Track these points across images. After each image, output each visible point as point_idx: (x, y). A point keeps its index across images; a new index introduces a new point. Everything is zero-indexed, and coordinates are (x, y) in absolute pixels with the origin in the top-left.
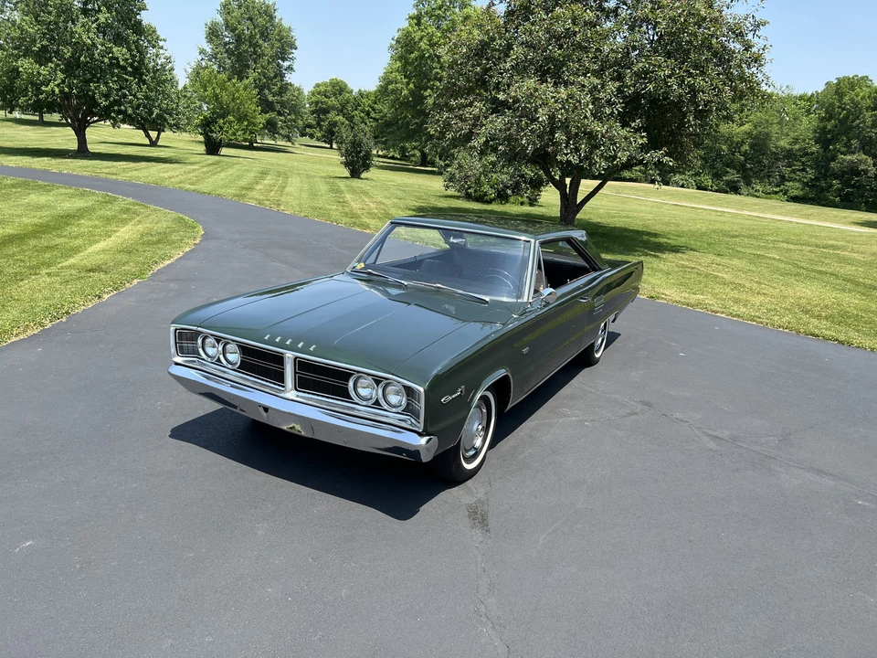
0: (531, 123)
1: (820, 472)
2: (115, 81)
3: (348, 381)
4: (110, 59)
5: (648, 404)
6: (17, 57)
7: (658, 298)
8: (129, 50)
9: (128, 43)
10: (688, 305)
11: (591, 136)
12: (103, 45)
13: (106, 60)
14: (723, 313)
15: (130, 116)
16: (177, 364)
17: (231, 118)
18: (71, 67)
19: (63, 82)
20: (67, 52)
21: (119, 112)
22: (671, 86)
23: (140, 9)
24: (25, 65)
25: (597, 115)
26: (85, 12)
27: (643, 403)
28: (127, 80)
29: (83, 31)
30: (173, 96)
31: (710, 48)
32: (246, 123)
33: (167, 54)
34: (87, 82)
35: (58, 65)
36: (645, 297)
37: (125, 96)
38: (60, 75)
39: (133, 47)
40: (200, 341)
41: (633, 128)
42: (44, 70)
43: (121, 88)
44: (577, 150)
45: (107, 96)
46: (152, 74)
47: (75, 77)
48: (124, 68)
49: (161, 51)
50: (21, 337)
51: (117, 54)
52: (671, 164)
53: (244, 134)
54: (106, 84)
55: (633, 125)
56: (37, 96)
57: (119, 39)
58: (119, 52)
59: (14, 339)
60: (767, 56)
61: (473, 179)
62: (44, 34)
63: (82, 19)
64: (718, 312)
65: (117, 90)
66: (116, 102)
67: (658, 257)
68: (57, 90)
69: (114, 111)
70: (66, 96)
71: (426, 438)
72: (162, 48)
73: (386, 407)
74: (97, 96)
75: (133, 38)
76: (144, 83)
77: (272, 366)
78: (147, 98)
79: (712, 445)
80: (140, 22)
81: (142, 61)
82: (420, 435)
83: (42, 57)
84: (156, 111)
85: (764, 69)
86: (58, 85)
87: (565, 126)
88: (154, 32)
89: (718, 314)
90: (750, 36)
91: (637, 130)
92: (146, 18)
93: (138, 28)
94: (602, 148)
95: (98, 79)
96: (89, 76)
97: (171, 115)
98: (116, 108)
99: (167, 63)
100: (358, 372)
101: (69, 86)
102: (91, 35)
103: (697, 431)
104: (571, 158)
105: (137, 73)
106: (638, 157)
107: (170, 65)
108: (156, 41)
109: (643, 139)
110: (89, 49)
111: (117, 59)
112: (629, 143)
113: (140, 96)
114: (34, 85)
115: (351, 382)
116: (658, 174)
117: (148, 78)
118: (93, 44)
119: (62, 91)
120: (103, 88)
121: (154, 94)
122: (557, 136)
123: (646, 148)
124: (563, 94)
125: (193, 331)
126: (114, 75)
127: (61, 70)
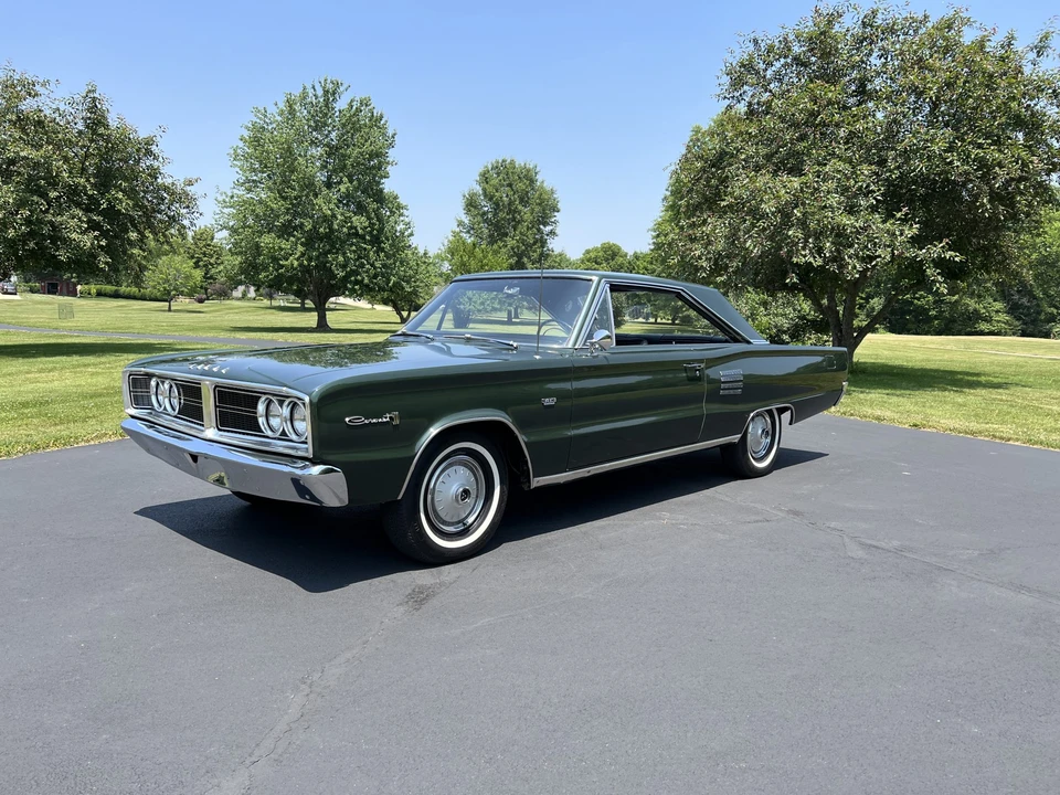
0: (758, 222)
1: (1020, 588)
2: (354, 252)
3: (256, 408)
4: (351, 228)
5: (796, 513)
6: (261, 233)
7: (924, 426)
8: (369, 218)
9: (367, 212)
10: (967, 433)
11: (840, 235)
12: (342, 214)
13: (345, 230)
14: (1017, 440)
15: (367, 286)
16: (133, 417)
18: (311, 239)
19: (303, 255)
20: (308, 225)
21: (357, 282)
22: (952, 162)
23: (382, 177)
24: (267, 240)
25: (851, 210)
26: (329, 185)
27: (789, 512)
28: (365, 249)
29: (324, 204)
30: (412, 263)
33: (407, 220)
34: (326, 254)
35: (299, 239)
36: (906, 426)
37: (362, 266)
38: (301, 249)
39: (373, 215)
41: (900, 219)
42: (285, 245)
43: (360, 257)
44: (820, 251)
45: (344, 266)
46: (390, 241)
47: (314, 249)
48: (363, 237)
49: (402, 218)
51: (356, 223)
52: (956, 259)
54: (344, 254)
55: (899, 215)
56: (277, 270)
57: (361, 209)
58: (359, 221)
62: (288, 209)
63: (325, 191)
64: (1009, 440)
65: (356, 260)
66: (355, 273)
67: (961, 392)
68: (296, 263)
69: (350, 282)
70: (306, 270)
71: (322, 467)
72: (402, 215)
73: (294, 437)
74: (334, 267)
75: (375, 206)
76: (383, 250)
77: (195, 402)
78: (384, 266)
79: (860, 553)
80: (381, 191)
81: (381, 230)
82: (314, 462)
83: (286, 231)
84: (393, 279)
86: (297, 259)
87: (802, 223)
88: (396, 198)
91: (904, 221)
92: (388, 186)
93: (380, 197)
94: (856, 246)
95: (338, 249)
96: (328, 247)
97: (408, 282)
98: (353, 278)
99: (406, 229)
100: (265, 393)
101: (310, 259)
102: (332, 206)
103: (847, 540)
104: (812, 260)
105: (376, 241)
106: (911, 253)
107: (409, 231)
108: (398, 208)
109: (912, 230)
110: (325, 219)
111: (355, 228)
112: (892, 236)
113: (378, 264)
114: (275, 260)
115: (261, 408)
116: (938, 274)
117: (386, 246)
118: (334, 216)
119: (301, 265)
120: (341, 258)
121: (392, 261)
122: (790, 233)
123: (917, 241)
124: (796, 182)
125: (147, 374)
126: (352, 244)
127: (302, 245)
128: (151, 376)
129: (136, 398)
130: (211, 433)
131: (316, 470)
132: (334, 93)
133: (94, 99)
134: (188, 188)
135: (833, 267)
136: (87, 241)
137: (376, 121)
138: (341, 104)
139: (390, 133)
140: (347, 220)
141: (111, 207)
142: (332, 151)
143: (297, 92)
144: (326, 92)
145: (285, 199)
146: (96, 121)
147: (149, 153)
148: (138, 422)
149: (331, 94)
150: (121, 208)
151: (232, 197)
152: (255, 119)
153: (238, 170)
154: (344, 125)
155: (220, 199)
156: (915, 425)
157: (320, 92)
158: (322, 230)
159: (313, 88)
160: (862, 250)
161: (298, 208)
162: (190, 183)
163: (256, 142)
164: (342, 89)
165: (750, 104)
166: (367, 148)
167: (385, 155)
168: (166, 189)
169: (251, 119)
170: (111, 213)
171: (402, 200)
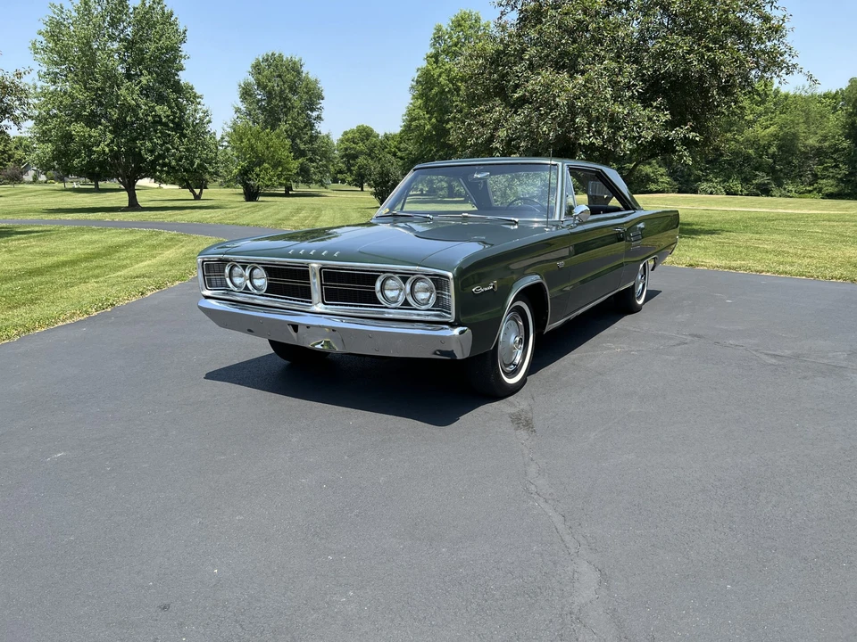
0: (551, 112)
2: (159, 137)
3: (374, 285)
4: (154, 117)
6: (70, 122)
7: (698, 265)
8: (170, 107)
9: (168, 102)
10: (730, 268)
11: (613, 120)
12: (145, 104)
13: (150, 118)
14: (768, 271)
15: (174, 168)
16: (207, 297)
17: (266, 165)
18: (119, 127)
19: (112, 142)
20: (115, 114)
21: (164, 165)
22: (691, 62)
23: (178, 70)
24: (77, 129)
25: (616, 98)
26: (129, 77)
28: (169, 135)
29: (128, 94)
30: (212, 147)
31: (727, 22)
32: (280, 169)
33: (205, 108)
34: (134, 140)
35: (106, 127)
36: (684, 266)
37: (168, 150)
38: (110, 136)
39: (174, 105)
40: (227, 271)
41: (656, 107)
42: (94, 133)
43: (165, 143)
44: (599, 133)
45: (152, 151)
46: (191, 128)
47: (122, 137)
48: (166, 125)
49: (199, 107)
50: (68, 322)
51: (159, 112)
52: (697, 139)
53: (279, 178)
54: (151, 140)
55: (655, 104)
56: (89, 156)
57: (161, 99)
58: (162, 110)
59: (60, 324)
60: (787, 25)
61: (499, 193)
62: (93, 100)
63: (126, 83)
64: (763, 271)
65: (161, 145)
66: (162, 156)
68: (107, 149)
69: (159, 165)
70: (116, 155)
71: (459, 329)
72: (199, 103)
73: (416, 306)
74: (143, 152)
75: (173, 96)
76: (185, 136)
77: (298, 283)
78: (188, 150)
80: (178, 82)
81: (181, 117)
83: (92, 121)
84: (197, 162)
85: (787, 40)
86: (108, 145)
87: (586, 111)
88: (192, 89)
89: (764, 274)
90: (768, 8)
91: (659, 109)
92: (184, 78)
93: (178, 88)
94: (625, 129)
95: (144, 136)
96: (135, 134)
97: (210, 164)
98: (161, 161)
99: (205, 117)
100: (384, 272)
101: (118, 146)
102: (135, 96)
103: (754, 352)
104: (594, 141)
105: (178, 127)
106: (663, 134)
107: (208, 118)
108: (194, 98)
109: (666, 116)
110: (134, 110)
111: (159, 116)
112: (651, 121)
113: (181, 148)
114: (86, 146)
115: (378, 284)
116: (685, 150)
117: (188, 132)
118: (138, 106)
119: (111, 151)
120: (148, 144)
121: (194, 146)
122: (577, 120)
123: (670, 125)
124: (580, 79)
125: (220, 260)
126: (157, 131)
127: (110, 131)
128: (227, 261)
129: (210, 280)
130: (319, 307)
131: (456, 331)
134: (18, 81)
135: (610, 147)
137: (167, 18)
139: (181, 29)
140: (150, 109)
142: (130, 45)
145: (89, 90)
148: (213, 302)
151: (36, 88)
152: (52, 15)
154: (139, 22)
156: (691, 265)
158: (128, 119)
160: (629, 132)
161: (99, 97)
162: (19, 76)
163: (55, 32)
165: (521, 11)
166: (163, 42)
167: (178, 49)
169: (49, 13)
171: (198, 91)
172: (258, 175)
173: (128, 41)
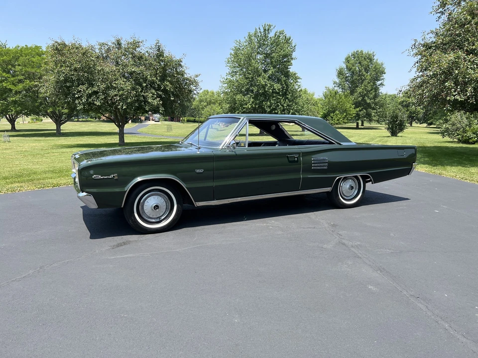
2: (275, 100)
6: (236, 94)
8: (282, 85)
9: (282, 82)
12: (270, 84)
13: (271, 90)
17: (337, 112)
18: (256, 96)
19: (253, 103)
20: (255, 89)
23: (289, 65)
24: (239, 97)
26: (265, 71)
28: (279, 98)
29: (262, 80)
30: (301, 103)
32: (345, 114)
33: (299, 84)
34: (263, 101)
35: (251, 96)
37: (278, 106)
38: (252, 100)
39: (283, 83)
42: (246, 99)
43: (277, 102)
45: (270, 107)
46: (291, 94)
47: (258, 100)
48: (278, 93)
51: (276, 87)
53: (343, 119)
54: (270, 101)
56: (242, 109)
57: (279, 81)
58: (277, 86)
62: (248, 83)
63: (263, 74)
65: (275, 104)
68: (250, 106)
70: (254, 109)
72: (297, 82)
74: (265, 107)
75: (285, 79)
76: (287, 98)
78: (288, 105)
80: (288, 72)
81: (287, 90)
84: (292, 111)
86: (251, 105)
88: (295, 74)
92: (292, 69)
93: (287, 75)
95: (268, 99)
96: (263, 99)
97: (299, 112)
98: (274, 112)
99: (298, 88)
101: (256, 105)
102: (265, 80)
105: (285, 94)
107: (300, 89)
108: (296, 79)
110: (264, 87)
111: (275, 89)
113: (285, 105)
114: (242, 105)
117: (289, 96)
118: (267, 85)
119: (252, 107)
120: (269, 103)
121: (291, 103)
126: (274, 97)
127: (253, 98)
132: (268, 30)
133: (159, 46)
134: (196, 78)
136: (155, 102)
137: (288, 41)
138: (271, 35)
139: (293, 45)
140: (272, 86)
141: (165, 88)
142: (267, 56)
143: (252, 32)
144: (265, 30)
145: (247, 78)
146: (160, 55)
147: (180, 65)
149: (267, 30)
150: (168, 88)
151: (226, 79)
152: (236, 45)
153: (228, 67)
154: (272, 44)
155: (222, 80)
157: (262, 30)
158: (261, 91)
159: (259, 29)
161: (252, 82)
162: (197, 76)
163: (236, 55)
164: (272, 27)
166: (282, 53)
167: (290, 55)
168: (187, 79)
169: (234, 45)
170: (165, 91)
171: (298, 75)
172: (332, 118)
173: (266, 54)
